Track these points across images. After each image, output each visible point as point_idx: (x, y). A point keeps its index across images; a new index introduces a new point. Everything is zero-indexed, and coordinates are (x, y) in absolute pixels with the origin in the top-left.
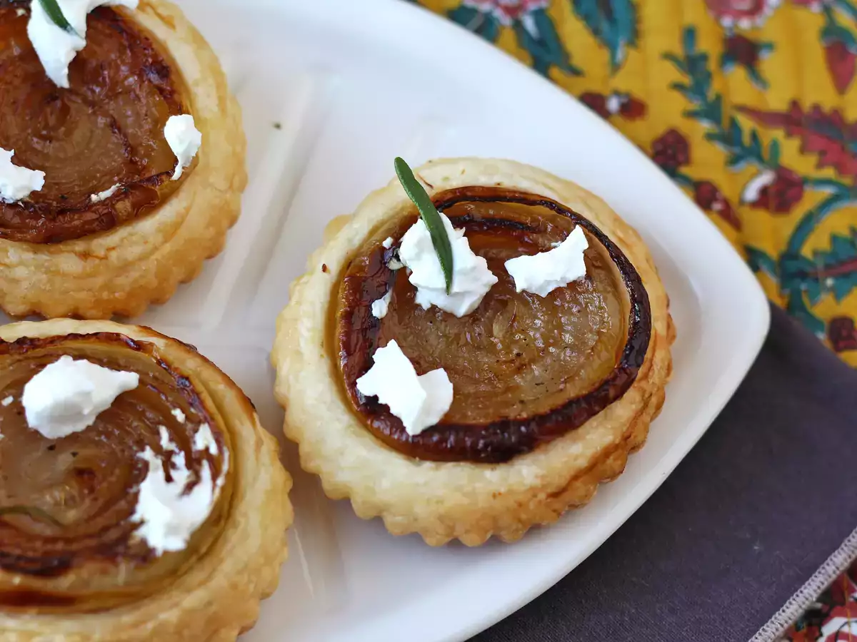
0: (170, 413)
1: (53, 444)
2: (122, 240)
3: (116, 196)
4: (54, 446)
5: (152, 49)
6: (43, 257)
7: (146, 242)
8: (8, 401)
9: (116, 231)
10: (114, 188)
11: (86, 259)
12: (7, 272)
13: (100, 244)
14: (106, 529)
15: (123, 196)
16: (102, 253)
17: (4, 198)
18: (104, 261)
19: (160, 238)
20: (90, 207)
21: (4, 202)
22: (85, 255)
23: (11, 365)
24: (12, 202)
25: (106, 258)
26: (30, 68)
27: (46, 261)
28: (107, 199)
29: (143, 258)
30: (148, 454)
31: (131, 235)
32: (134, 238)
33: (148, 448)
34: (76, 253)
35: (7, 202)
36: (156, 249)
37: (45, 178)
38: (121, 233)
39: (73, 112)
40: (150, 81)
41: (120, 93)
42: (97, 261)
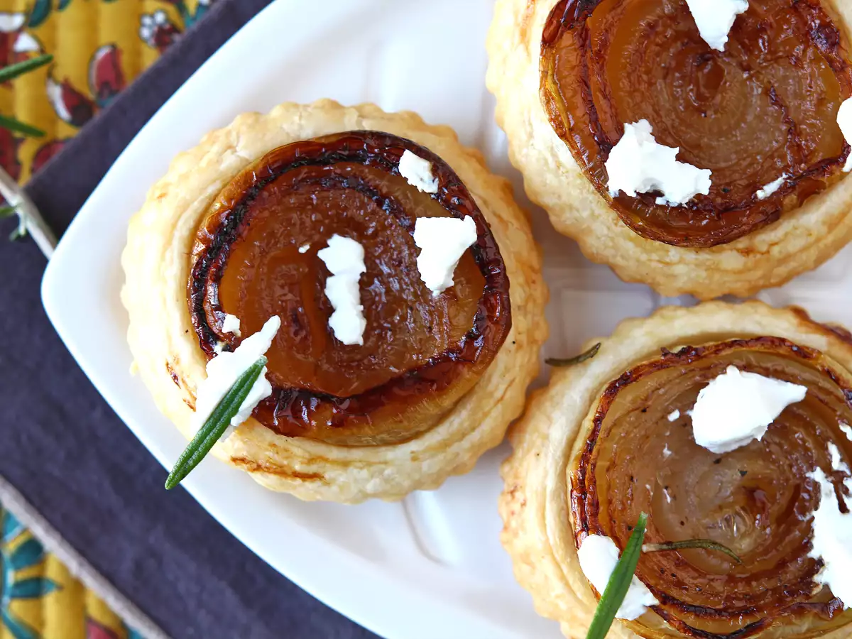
0: (839, 428)
1: (719, 457)
2: (786, 235)
3: (783, 190)
4: (719, 460)
5: (820, 9)
6: (705, 256)
7: (810, 235)
8: (675, 416)
9: (781, 224)
10: (780, 181)
11: (748, 255)
12: (666, 269)
13: (763, 239)
14: (782, 564)
15: (789, 191)
16: (764, 249)
17: (668, 202)
18: (765, 256)
19: (824, 229)
20: (755, 203)
21: (669, 205)
22: (747, 252)
23: (676, 378)
24: (676, 205)
25: (768, 252)
26: (682, 26)
27: (708, 260)
28: (774, 194)
29: (805, 249)
30: (818, 475)
31: (795, 228)
32: (798, 232)
33: (818, 469)
34: (738, 250)
35: (671, 205)
36: (818, 240)
37: (711, 178)
38: (784, 227)
39: (726, 76)
40: (816, 47)
41: (781, 57)
42: (759, 256)
